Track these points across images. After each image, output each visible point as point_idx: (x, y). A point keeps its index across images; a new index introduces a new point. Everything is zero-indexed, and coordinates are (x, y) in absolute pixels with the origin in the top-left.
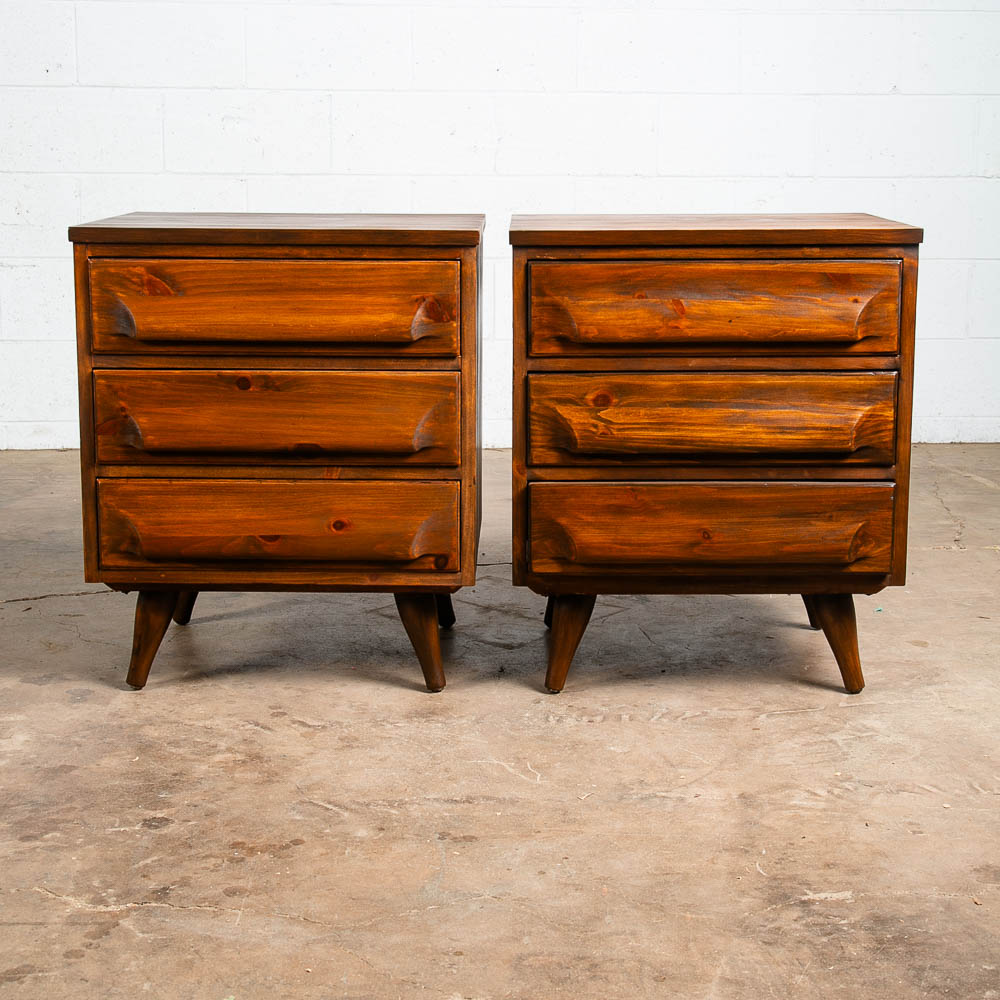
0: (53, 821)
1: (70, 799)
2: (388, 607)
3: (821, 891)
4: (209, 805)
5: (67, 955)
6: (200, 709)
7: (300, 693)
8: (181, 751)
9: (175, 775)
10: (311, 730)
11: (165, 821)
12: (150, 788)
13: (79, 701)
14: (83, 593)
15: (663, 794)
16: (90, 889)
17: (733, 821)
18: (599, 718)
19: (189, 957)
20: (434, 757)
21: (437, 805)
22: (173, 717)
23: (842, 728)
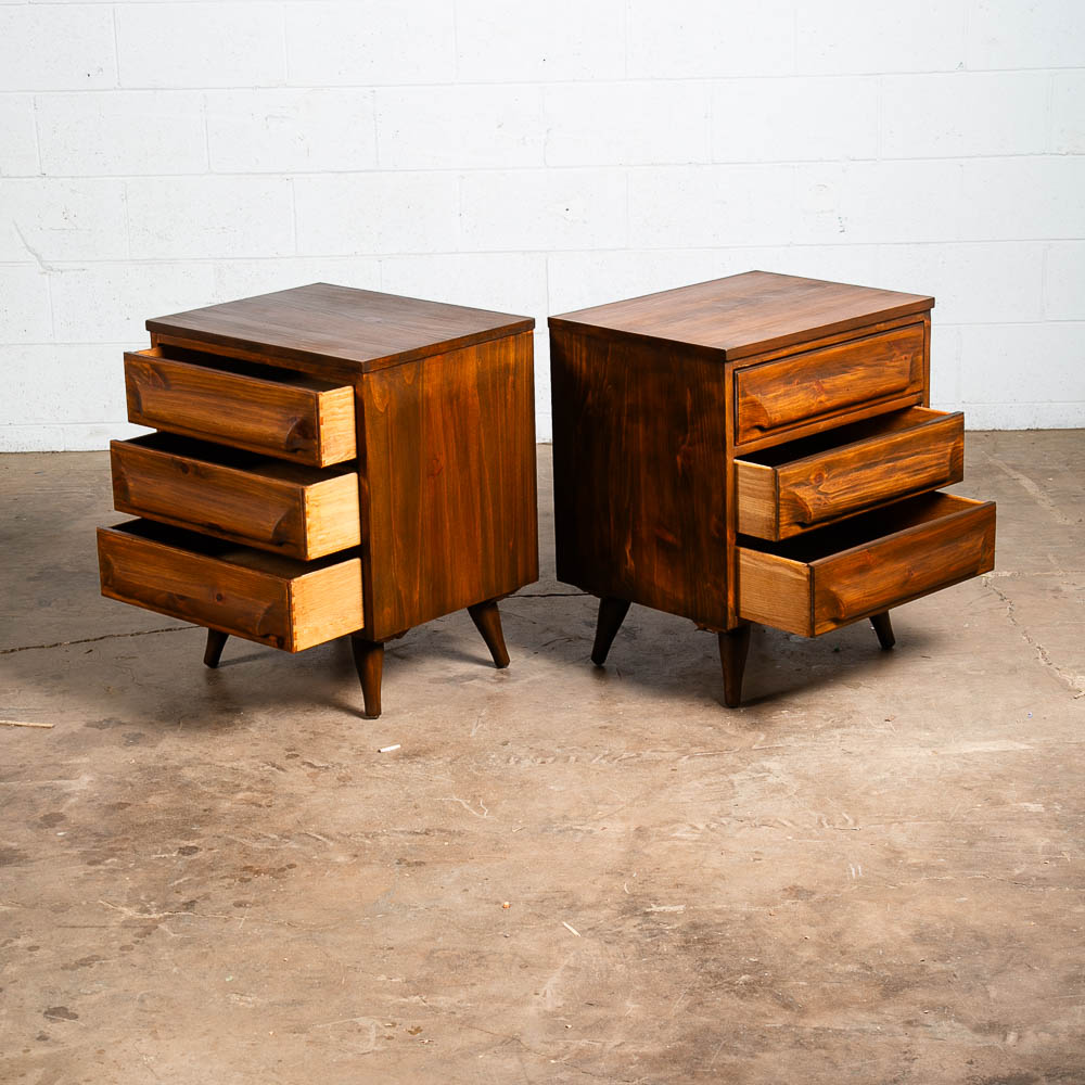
0: (112, 849)
1: (125, 831)
2: (402, 647)
3: (664, 905)
4: (230, 837)
5: (122, 948)
6: (230, 751)
7: (312, 736)
8: (211, 790)
9: (205, 810)
10: (316, 770)
11: (194, 849)
12: (185, 823)
13: (132, 744)
14: (138, 634)
15: (578, 827)
16: (138, 902)
17: (622, 850)
18: (550, 760)
19: (204, 950)
20: (409, 796)
21: (402, 836)
22: (208, 759)
23: (744, 769)
